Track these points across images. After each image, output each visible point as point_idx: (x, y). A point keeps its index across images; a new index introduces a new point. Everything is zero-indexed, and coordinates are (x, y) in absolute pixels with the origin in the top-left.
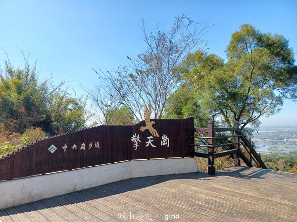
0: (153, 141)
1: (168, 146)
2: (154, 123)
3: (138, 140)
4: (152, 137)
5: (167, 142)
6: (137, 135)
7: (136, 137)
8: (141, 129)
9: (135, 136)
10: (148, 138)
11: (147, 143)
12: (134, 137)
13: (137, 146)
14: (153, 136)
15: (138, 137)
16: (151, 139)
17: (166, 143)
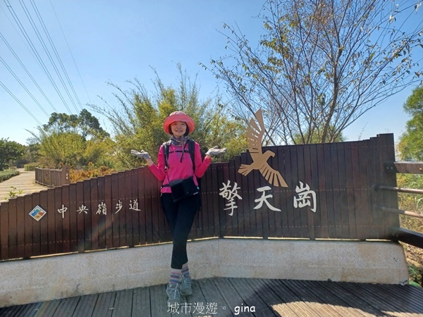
0: (271, 196)
1: (314, 210)
2: (273, 155)
3: (236, 194)
4: (268, 188)
5: (311, 200)
6: (232, 185)
7: (231, 189)
8: (240, 171)
9: (228, 186)
10: (260, 190)
11: (256, 201)
12: (226, 187)
13: (233, 207)
14: (272, 186)
15: (235, 188)
16: (267, 193)
17: (309, 203)
